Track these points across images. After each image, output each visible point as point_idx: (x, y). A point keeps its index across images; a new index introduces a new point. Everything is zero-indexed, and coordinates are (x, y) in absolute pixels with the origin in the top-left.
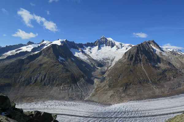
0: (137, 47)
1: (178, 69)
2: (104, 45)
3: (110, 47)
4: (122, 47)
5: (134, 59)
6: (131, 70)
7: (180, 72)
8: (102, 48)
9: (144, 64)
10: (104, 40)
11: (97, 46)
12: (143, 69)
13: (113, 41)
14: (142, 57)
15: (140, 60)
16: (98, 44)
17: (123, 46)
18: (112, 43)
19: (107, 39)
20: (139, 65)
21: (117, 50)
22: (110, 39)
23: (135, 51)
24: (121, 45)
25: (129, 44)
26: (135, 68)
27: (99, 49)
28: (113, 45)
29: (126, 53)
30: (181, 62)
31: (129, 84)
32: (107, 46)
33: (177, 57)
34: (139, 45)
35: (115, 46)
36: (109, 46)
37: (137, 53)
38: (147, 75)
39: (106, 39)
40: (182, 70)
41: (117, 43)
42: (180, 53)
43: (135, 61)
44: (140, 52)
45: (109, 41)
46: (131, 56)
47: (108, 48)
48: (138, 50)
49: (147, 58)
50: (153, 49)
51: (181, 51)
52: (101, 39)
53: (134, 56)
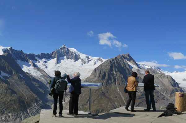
0: (111, 62)
1: (159, 91)
2: (65, 57)
3: (73, 60)
4: (89, 61)
5: (107, 77)
6: (103, 92)
7: (162, 95)
8: (62, 61)
9: (120, 84)
10: (65, 50)
11: (56, 59)
12: (119, 90)
13: (78, 53)
14: (117, 75)
15: (115, 79)
16: (56, 56)
17: (89, 59)
18: (76, 55)
19: (70, 49)
20: (113, 85)
21: (82, 64)
22: (72, 50)
23: (108, 67)
24: (88, 58)
25: (98, 58)
26: (108, 89)
27: (58, 63)
28: (76, 58)
29: (95, 69)
30: (162, 82)
31: (101, 111)
32: (69, 59)
33: (157, 76)
34: (113, 60)
35: (80, 60)
36: (71, 58)
37: (111, 70)
38: (123, 99)
39: (68, 49)
40: (163, 92)
41: (83, 56)
42: (159, 71)
43: (108, 81)
44: (114, 69)
45: (72, 53)
46: (103, 74)
47: (71, 62)
48: (111, 66)
49: (122, 76)
50: (129, 65)
51: (160, 69)
52: (61, 49)
53: (107, 73)
